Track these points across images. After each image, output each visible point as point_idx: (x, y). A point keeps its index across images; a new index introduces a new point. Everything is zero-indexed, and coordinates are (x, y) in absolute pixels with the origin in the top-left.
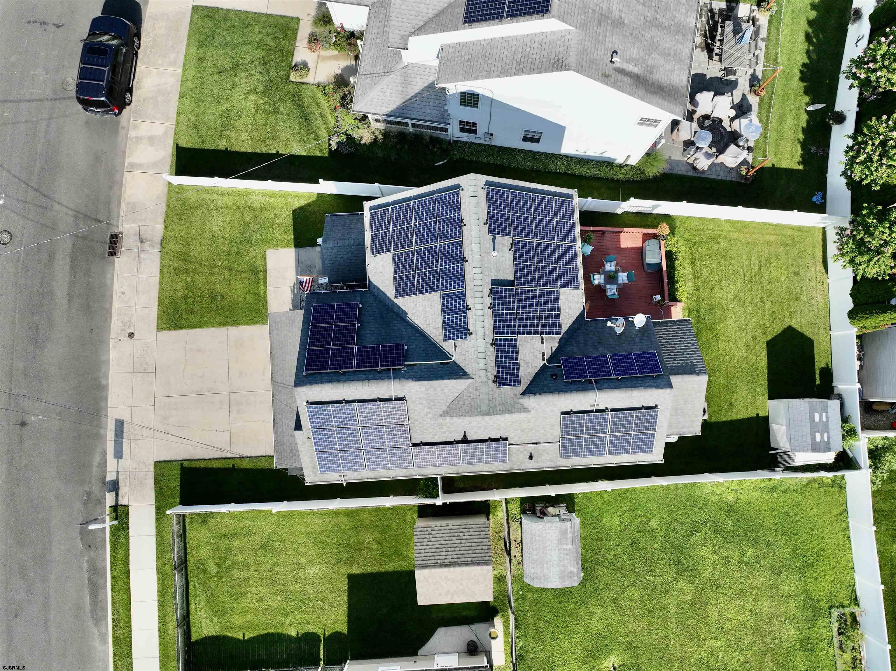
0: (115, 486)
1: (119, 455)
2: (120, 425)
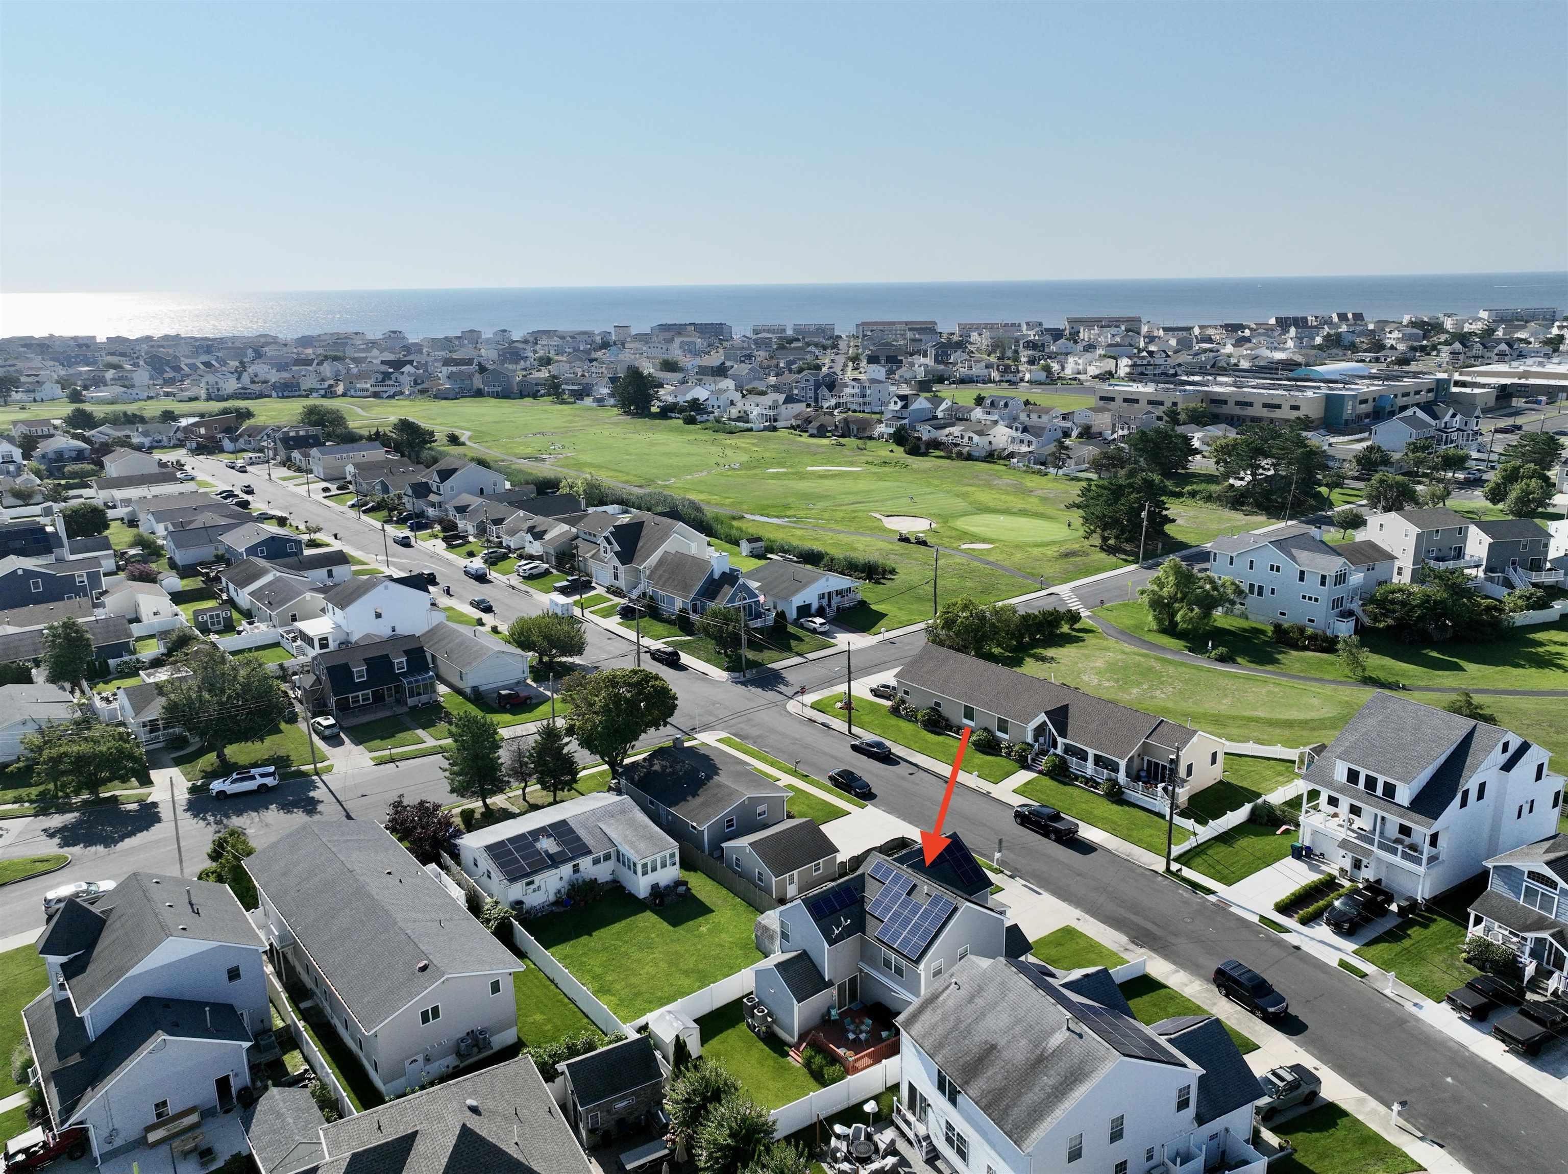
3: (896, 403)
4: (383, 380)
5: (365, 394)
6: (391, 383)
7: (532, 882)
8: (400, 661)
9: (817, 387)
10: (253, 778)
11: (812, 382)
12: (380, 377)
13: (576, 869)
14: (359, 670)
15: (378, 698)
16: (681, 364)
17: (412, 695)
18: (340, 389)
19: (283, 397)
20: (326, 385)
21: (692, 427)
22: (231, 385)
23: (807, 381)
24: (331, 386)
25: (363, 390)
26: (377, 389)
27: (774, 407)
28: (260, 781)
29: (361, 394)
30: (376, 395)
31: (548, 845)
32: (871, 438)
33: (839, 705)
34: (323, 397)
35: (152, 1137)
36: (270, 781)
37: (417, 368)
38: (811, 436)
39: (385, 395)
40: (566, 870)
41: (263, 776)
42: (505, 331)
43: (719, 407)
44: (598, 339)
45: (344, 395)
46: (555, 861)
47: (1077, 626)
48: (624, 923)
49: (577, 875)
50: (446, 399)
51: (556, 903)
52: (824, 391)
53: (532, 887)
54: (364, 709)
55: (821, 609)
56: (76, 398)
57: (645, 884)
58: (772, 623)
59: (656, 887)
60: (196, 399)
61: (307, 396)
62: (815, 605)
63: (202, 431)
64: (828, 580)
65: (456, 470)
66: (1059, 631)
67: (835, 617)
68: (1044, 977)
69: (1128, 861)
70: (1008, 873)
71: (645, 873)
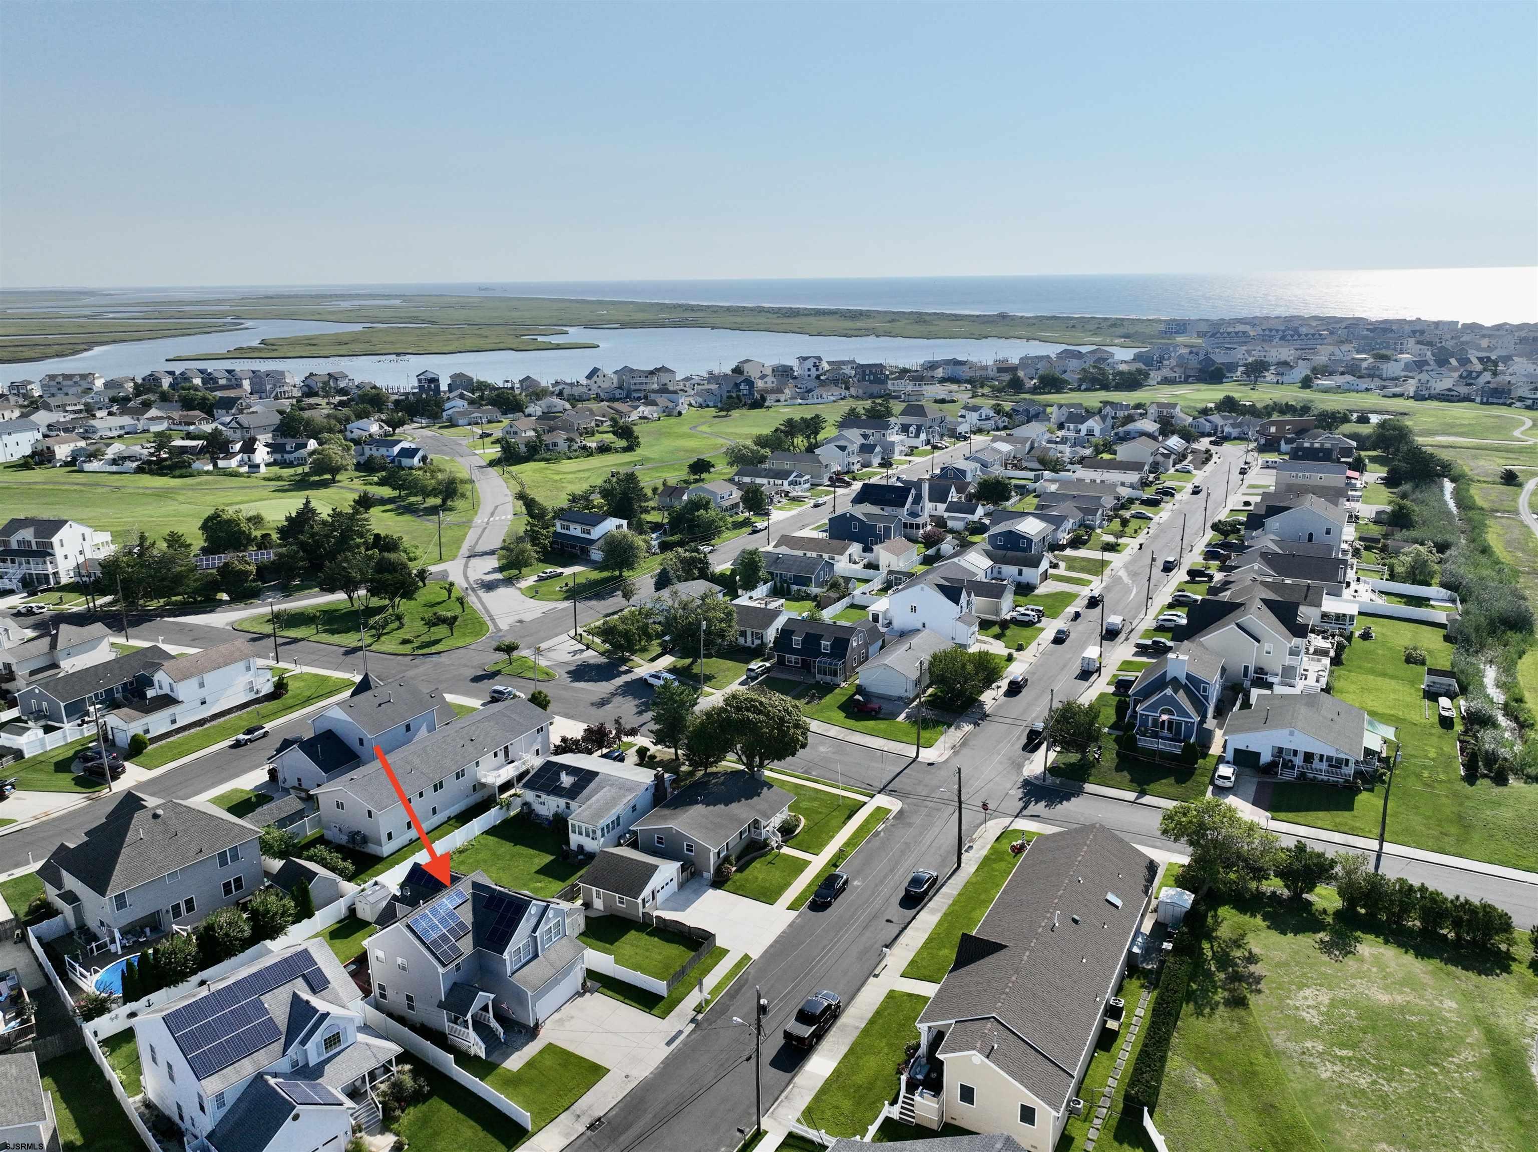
0: (693, 1020)
1: (680, 1032)
2: (668, 1044)
7: (542, 797)
8: (826, 643)
13: (568, 805)
14: (797, 638)
19: (1487, 403)
31: (565, 779)
33: (1019, 842)
40: (562, 802)
46: (556, 791)
53: (539, 800)
55: (1273, 765)
56: (1306, 383)
57: (575, 839)
58: (1178, 751)
59: (580, 847)
60: (1401, 395)
61: (1510, 405)
62: (1266, 757)
63: (1273, 429)
64: (1292, 734)
65: (1289, 508)
66: (1503, 947)
67: (1288, 784)
68: (300, 979)
69: (777, 1099)
70: (700, 1017)
71: (574, 832)
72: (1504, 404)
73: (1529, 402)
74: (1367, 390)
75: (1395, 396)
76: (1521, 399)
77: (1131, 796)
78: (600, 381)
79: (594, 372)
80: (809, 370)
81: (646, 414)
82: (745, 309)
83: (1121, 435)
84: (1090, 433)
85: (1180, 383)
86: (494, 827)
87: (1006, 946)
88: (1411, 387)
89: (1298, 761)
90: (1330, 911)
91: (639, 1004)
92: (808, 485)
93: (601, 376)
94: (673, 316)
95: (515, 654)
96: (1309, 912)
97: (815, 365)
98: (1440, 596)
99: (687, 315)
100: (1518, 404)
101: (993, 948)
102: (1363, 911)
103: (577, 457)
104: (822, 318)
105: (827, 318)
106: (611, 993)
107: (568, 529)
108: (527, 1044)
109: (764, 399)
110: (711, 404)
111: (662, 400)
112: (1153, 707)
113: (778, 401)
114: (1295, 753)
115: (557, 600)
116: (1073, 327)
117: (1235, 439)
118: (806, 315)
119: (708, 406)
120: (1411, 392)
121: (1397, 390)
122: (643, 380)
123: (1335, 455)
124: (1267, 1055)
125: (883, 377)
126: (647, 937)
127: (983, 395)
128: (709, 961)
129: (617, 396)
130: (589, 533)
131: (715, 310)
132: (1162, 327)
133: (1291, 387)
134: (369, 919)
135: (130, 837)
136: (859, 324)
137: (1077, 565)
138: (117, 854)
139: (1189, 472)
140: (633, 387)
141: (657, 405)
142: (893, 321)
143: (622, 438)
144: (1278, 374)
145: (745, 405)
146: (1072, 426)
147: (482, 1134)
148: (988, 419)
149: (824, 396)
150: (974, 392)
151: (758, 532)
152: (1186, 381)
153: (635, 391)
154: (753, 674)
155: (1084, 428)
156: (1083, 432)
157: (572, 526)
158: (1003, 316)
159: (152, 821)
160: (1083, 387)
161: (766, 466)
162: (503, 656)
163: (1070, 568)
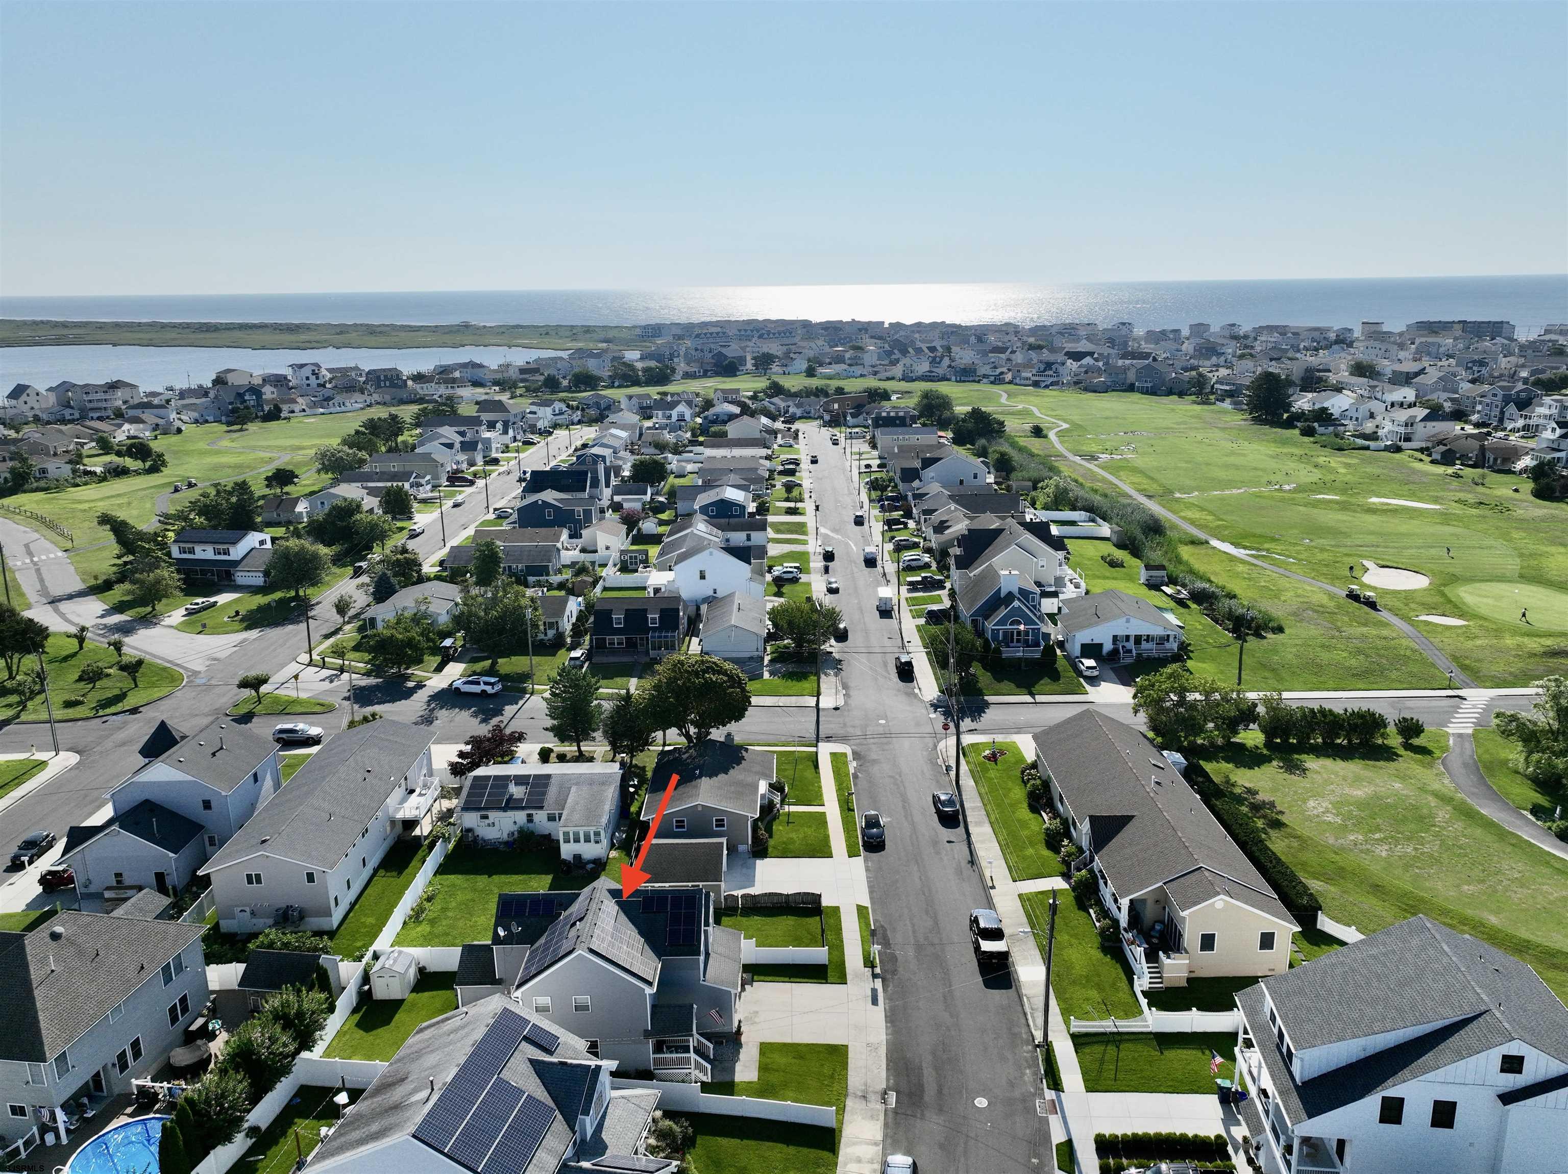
0: (874, 976)
1: (874, 990)
2: (874, 1004)
3: (1554, 430)
4: (1045, 371)
5: (1028, 382)
6: (1051, 373)
7: (486, 817)
8: (653, 616)
9: (1507, 400)
10: (478, 683)
11: (1500, 397)
12: (1042, 367)
13: (530, 818)
14: (618, 617)
15: (631, 644)
16: (1378, 368)
17: (654, 649)
18: (1009, 377)
19: (960, 381)
20: (998, 371)
21: (1306, 439)
22: (923, 367)
23: (1495, 395)
24: (1002, 373)
25: (1027, 379)
26: (1037, 378)
27: (1409, 424)
28: (483, 687)
29: (1023, 382)
30: (1036, 384)
31: (516, 791)
32: (1509, 472)
33: (987, 752)
34: (992, 383)
35: (108, 895)
36: (488, 689)
37: (1097, 360)
38: (1432, 462)
39: (1043, 385)
40: (520, 817)
41: (486, 683)
42: (1234, 325)
43: (1357, 419)
44: (1332, 336)
45: (1010, 382)
46: (511, 805)
47: (1416, 742)
48: (521, 877)
49: (530, 825)
50: (1095, 391)
51: (506, 843)
52: (1512, 409)
53: (487, 821)
54: (613, 652)
55: (1115, 652)
56: (810, 373)
57: (567, 851)
58: (1037, 655)
59: (578, 857)
60: (893, 378)
61: (979, 382)
62: (1108, 647)
63: (836, 406)
64: (1128, 621)
65: (940, 459)
66: (1380, 741)
67: (1130, 665)
68: (523, 1043)
69: (1025, 1014)
70: (878, 970)
71: (567, 841)
72: (974, 381)
73: (992, 378)
74: (862, 376)
75: (888, 379)
76: (985, 376)
77: (1028, 698)
78: (32, 401)
79: (18, 391)
80: (308, 378)
81: (132, 433)
82: (139, 324)
83: (710, 418)
84: (681, 418)
85: (700, 377)
86: (441, 865)
87: (1133, 817)
88: (898, 371)
89: (1131, 645)
90: (1261, 745)
91: (804, 977)
92: (429, 487)
93: (32, 394)
94: (40, 333)
95: (264, 689)
96: (1247, 749)
97: (314, 373)
98: (1083, 518)
99: (65, 332)
100: (985, 380)
101: (1123, 821)
102: (1278, 741)
103: (86, 484)
104: (250, 332)
105: (260, 331)
106: (770, 978)
107: (192, 551)
108: (739, 1053)
109: (278, 410)
110: (211, 419)
111: (149, 416)
112: (1002, 622)
113: (293, 412)
114: (1127, 638)
115: (237, 631)
116: (547, 334)
117: (800, 418)
118: (228, 329)
119: (207, 422)
120: (900, 375)
121: (889, 374)
122: (100, 396)
123: (908, 421)
124: (1336, 853)
125: (400, 383)
126: (744, 919)
127: (521, 396)
128: (832, 921)
129: (68, 417)
130: (226, 552)
131: (101, 326)
132: (638, 331)
133: (797, 377)
134: (396, 995)
135: (35, 973)
136: (303, 337)
137: (781, 528)
138: (32, 999)
139: (791, 446)
140: (89, 406)
141: (143, 422)
142: (341, 333)
143: (136, 459)
144: (782, 366)
145: (257, 417)
146: (660, 413)
147: (792, 1150)
148: (561, 413)
149: (348, 404)
150: (512, 393)
151: (418, 535)
152: (705, 375)
153: (92, 409)
154: (578, 663)
155: (674, 414)
156: (674, 418)
157: (198, 549)
158: (467, 326)
159: (54, 944)
160: (616, 384)
161: (366, 469)
162: (248, 693)
163: (778, 531)
